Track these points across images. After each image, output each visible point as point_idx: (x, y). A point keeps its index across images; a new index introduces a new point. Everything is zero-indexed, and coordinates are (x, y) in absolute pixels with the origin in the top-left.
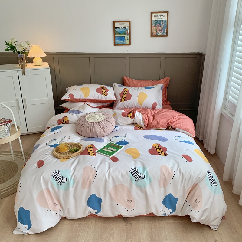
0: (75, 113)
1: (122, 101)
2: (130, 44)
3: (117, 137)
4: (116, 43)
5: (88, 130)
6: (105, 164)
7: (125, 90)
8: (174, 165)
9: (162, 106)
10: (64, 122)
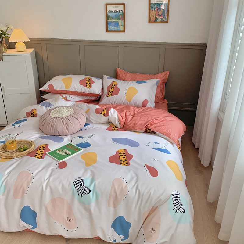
0: (45, 105)
1: (108, 96)
2: (124, 31)
3: (80, 137)
4: (109, 30)
5: (49, 126)
6: (47, 171)
7: (114, 83)
8: (132, 179)
9: (154, 104)
10: (33, 115)
